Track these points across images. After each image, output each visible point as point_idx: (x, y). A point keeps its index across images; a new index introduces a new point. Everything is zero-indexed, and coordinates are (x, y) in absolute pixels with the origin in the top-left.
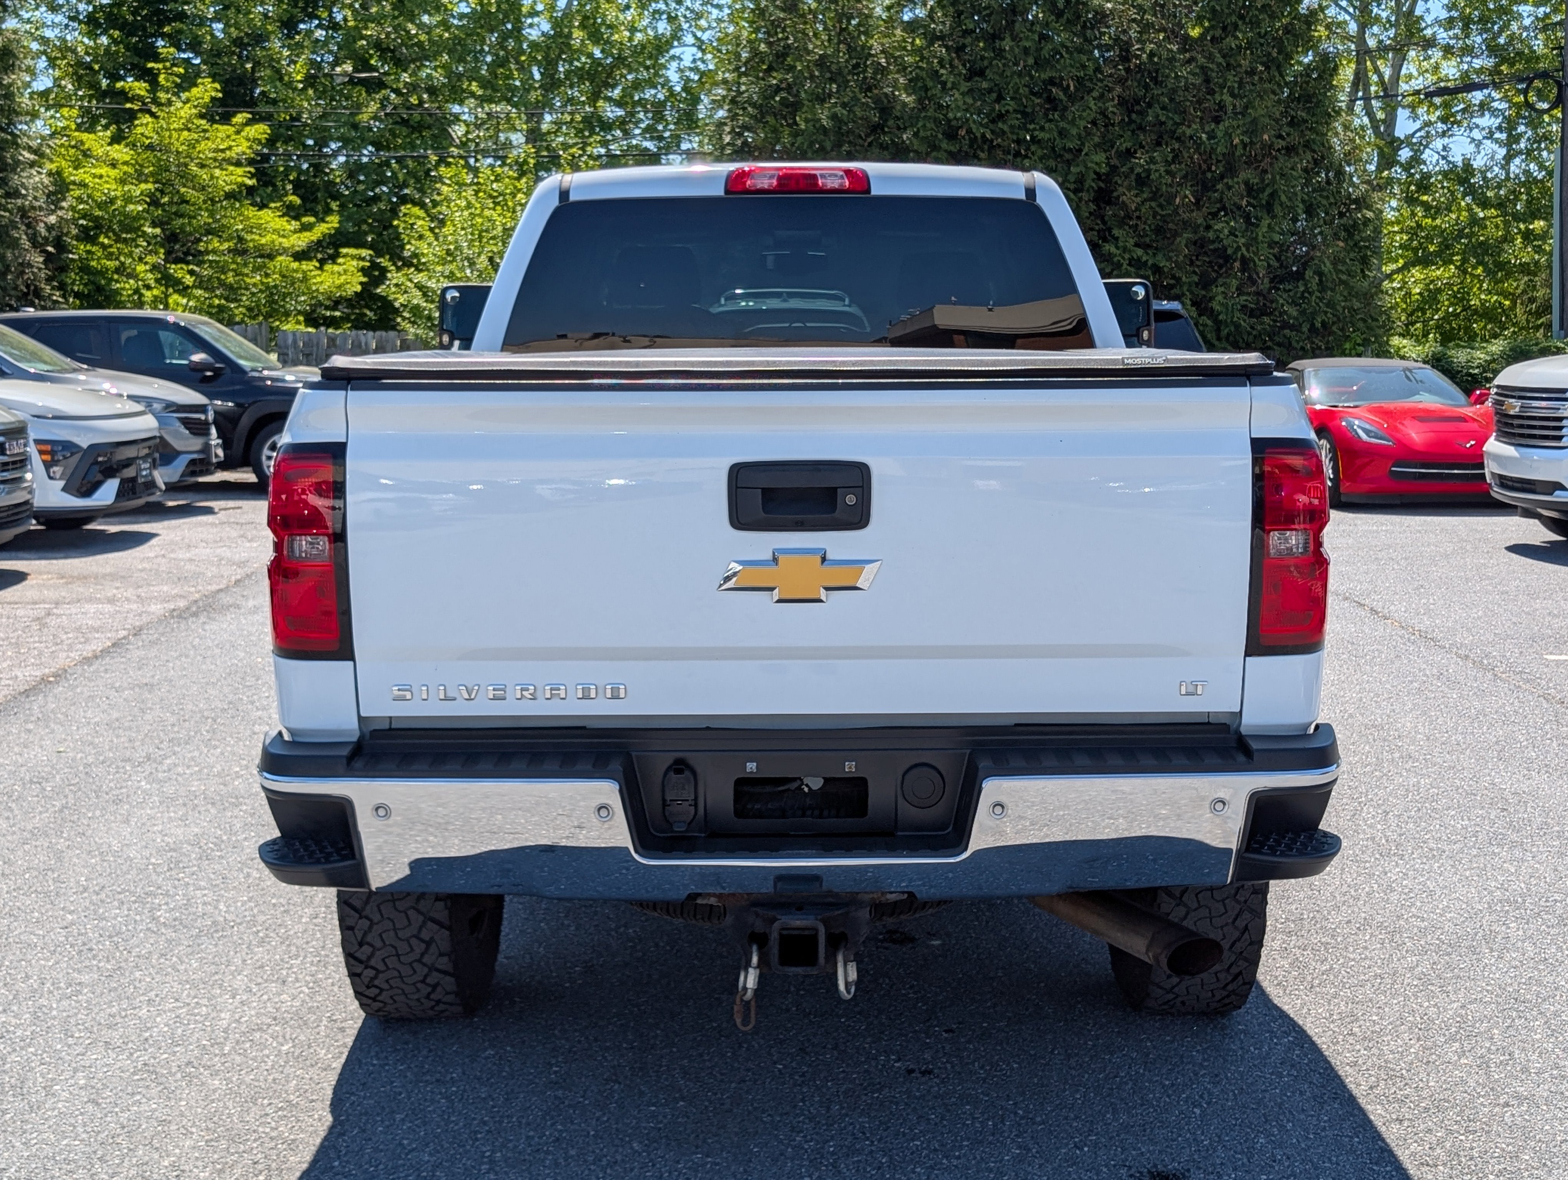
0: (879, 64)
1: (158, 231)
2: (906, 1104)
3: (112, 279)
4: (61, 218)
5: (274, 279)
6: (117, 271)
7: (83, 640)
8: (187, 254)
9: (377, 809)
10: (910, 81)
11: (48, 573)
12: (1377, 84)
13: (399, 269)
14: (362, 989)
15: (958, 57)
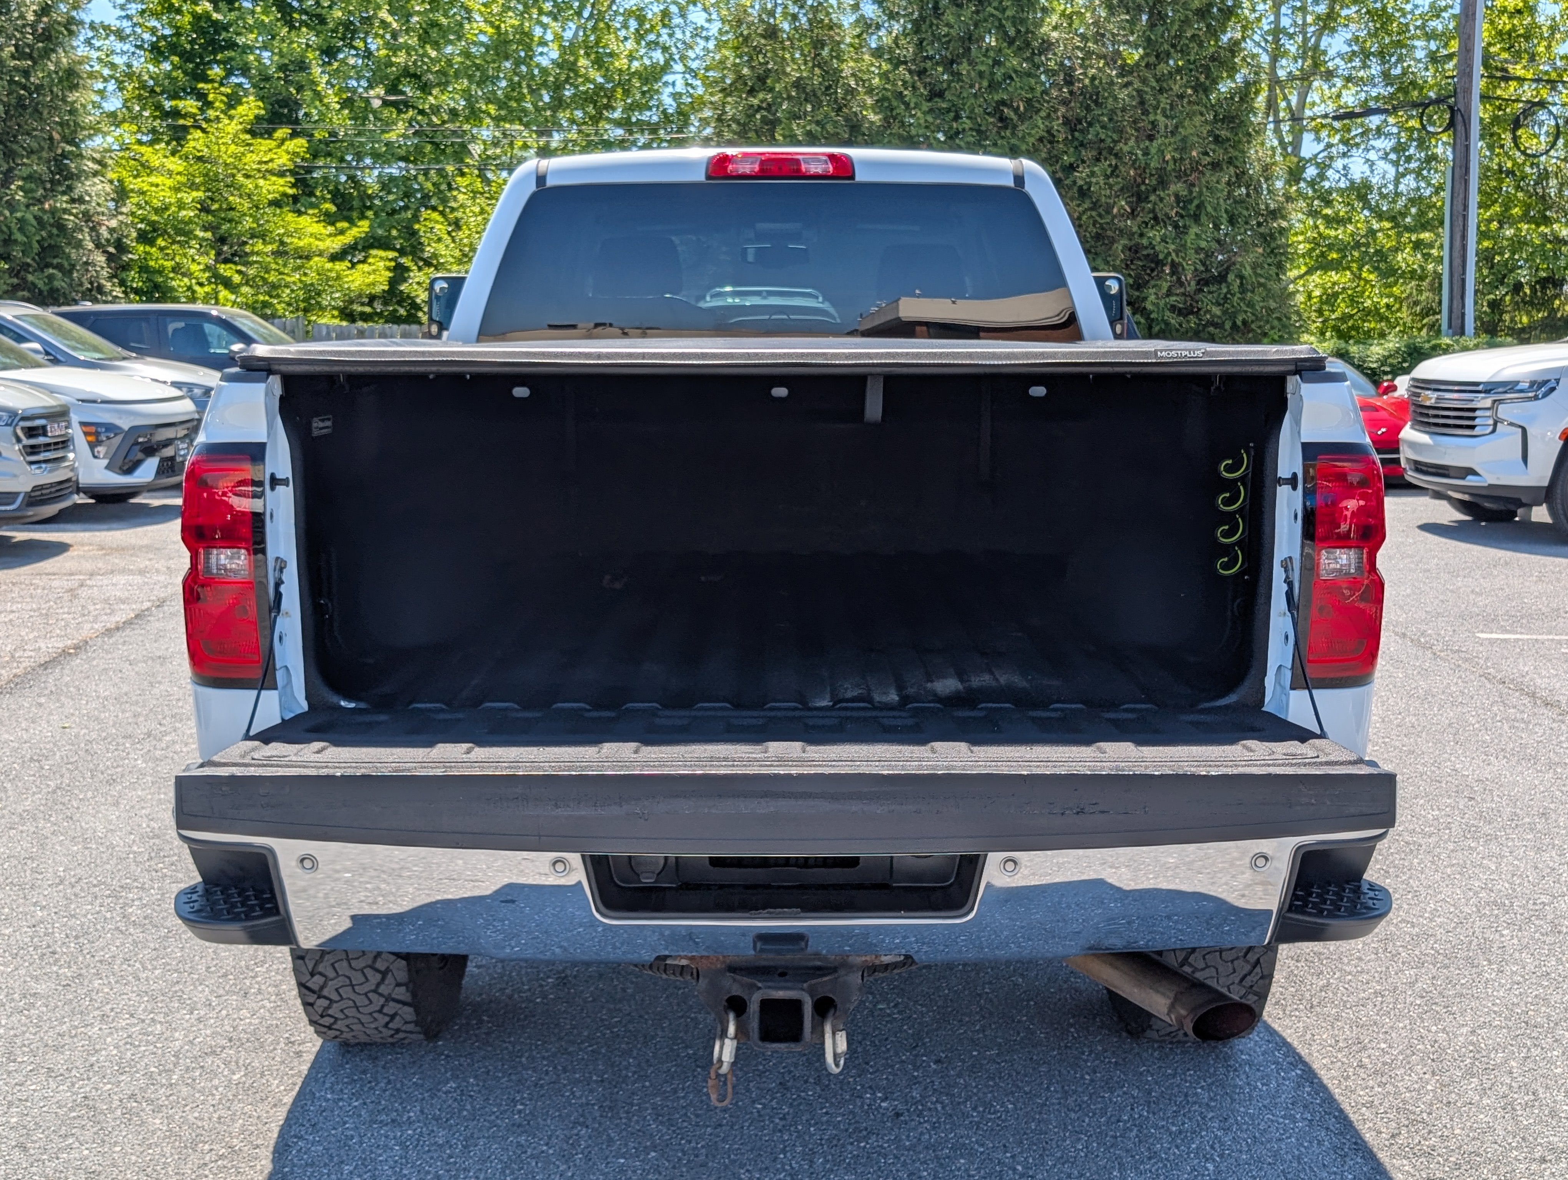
0: (850, 85)
1: (209, 235)
2: (896, 1157)
3: (168, 278)
4: (122, 222)
5: (312, 277)
6: (174, 270)
7: (108, 611)
8: (233, 255)
9: (302, 861)
10: (877, 101)
11: (90, 544)
12: (1285, 110)
13: (420, 269)
14: (316, 1018)
15: (920, 79)
